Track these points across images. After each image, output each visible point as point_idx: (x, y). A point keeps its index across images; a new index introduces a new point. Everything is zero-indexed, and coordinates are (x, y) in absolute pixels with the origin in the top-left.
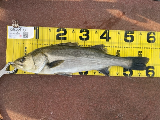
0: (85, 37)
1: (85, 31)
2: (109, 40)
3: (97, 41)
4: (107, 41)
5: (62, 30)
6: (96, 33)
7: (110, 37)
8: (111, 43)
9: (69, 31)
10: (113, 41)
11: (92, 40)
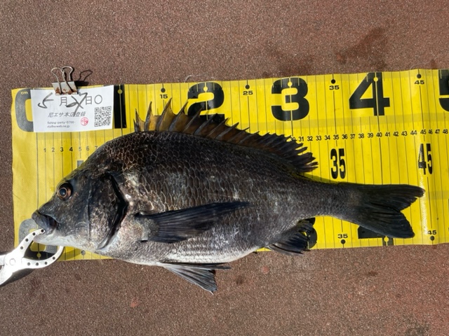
0: (294, 106)
1: (290, 84)
2: (385, 108)
3: (339, 116)
4: (376, 114)
5: (206, 89)
6: (332, 88)
7: (388, 99)
8: (395, 119)
9: (231, 89)
10: (399, 113)
11: (322, 116)
